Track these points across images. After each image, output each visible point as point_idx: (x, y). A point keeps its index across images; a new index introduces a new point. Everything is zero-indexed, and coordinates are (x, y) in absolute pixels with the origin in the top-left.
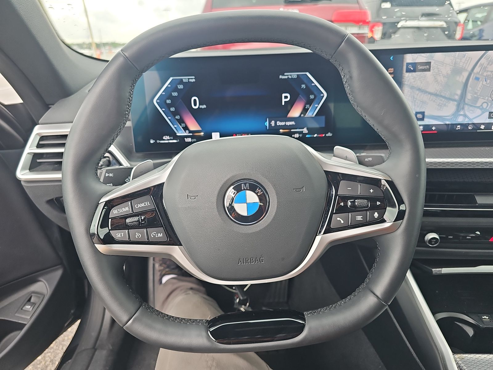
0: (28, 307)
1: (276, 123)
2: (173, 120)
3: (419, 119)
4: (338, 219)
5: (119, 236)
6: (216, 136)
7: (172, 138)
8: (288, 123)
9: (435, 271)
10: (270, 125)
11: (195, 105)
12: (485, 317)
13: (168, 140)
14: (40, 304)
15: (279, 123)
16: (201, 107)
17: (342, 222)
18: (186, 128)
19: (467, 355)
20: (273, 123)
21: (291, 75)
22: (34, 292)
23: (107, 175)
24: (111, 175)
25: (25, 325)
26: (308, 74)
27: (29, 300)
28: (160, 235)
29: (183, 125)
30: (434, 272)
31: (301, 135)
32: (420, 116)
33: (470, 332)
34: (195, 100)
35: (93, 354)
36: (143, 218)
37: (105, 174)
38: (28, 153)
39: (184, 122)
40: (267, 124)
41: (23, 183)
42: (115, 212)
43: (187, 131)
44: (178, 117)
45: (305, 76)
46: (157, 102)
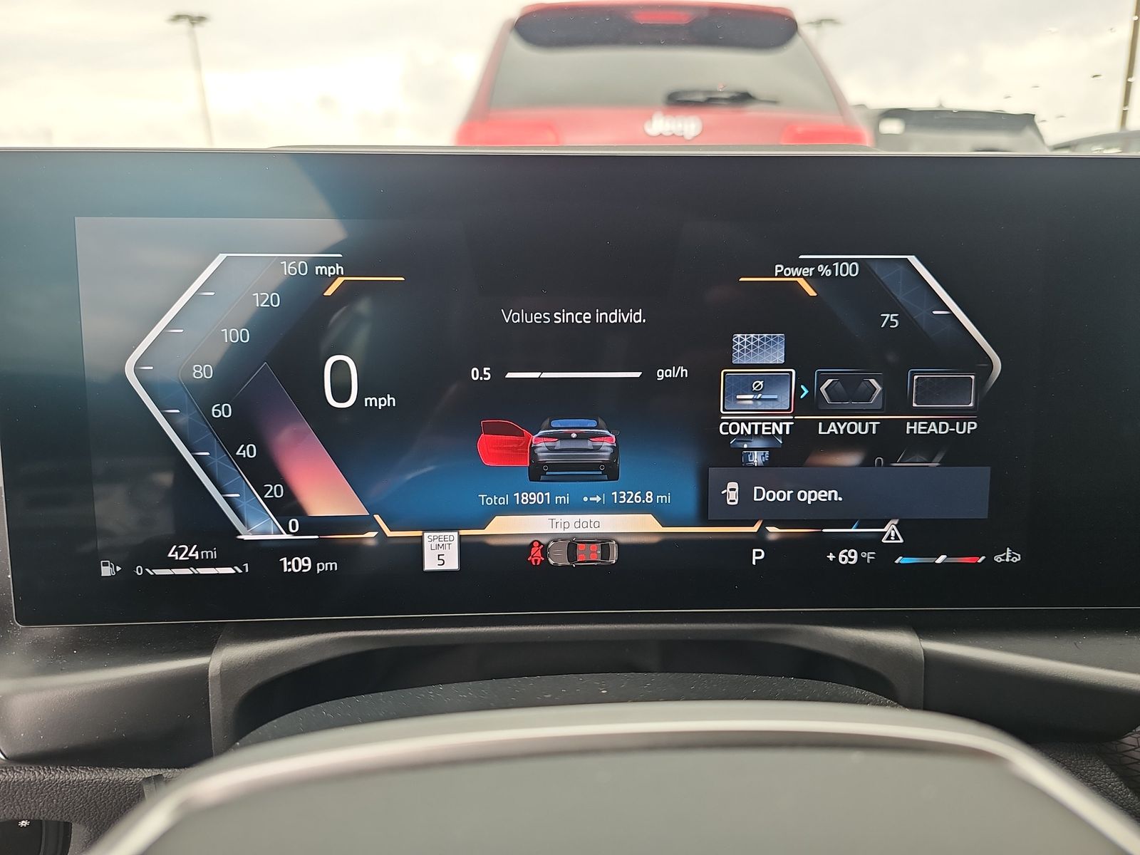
2: (220, 460)
6: (440, 547)
7: (212, 554)
11: (341, 391)
13: (191, 563)
16: (369, 401)
18: (287, 507)
21: (829, 263)
26: (913, 260)
29: (274, 490)
31: (869, 556)
39: (277, 477)
43: (294, 523)
44: (247, 451)
45: (901, 268)
46: (137, 372)
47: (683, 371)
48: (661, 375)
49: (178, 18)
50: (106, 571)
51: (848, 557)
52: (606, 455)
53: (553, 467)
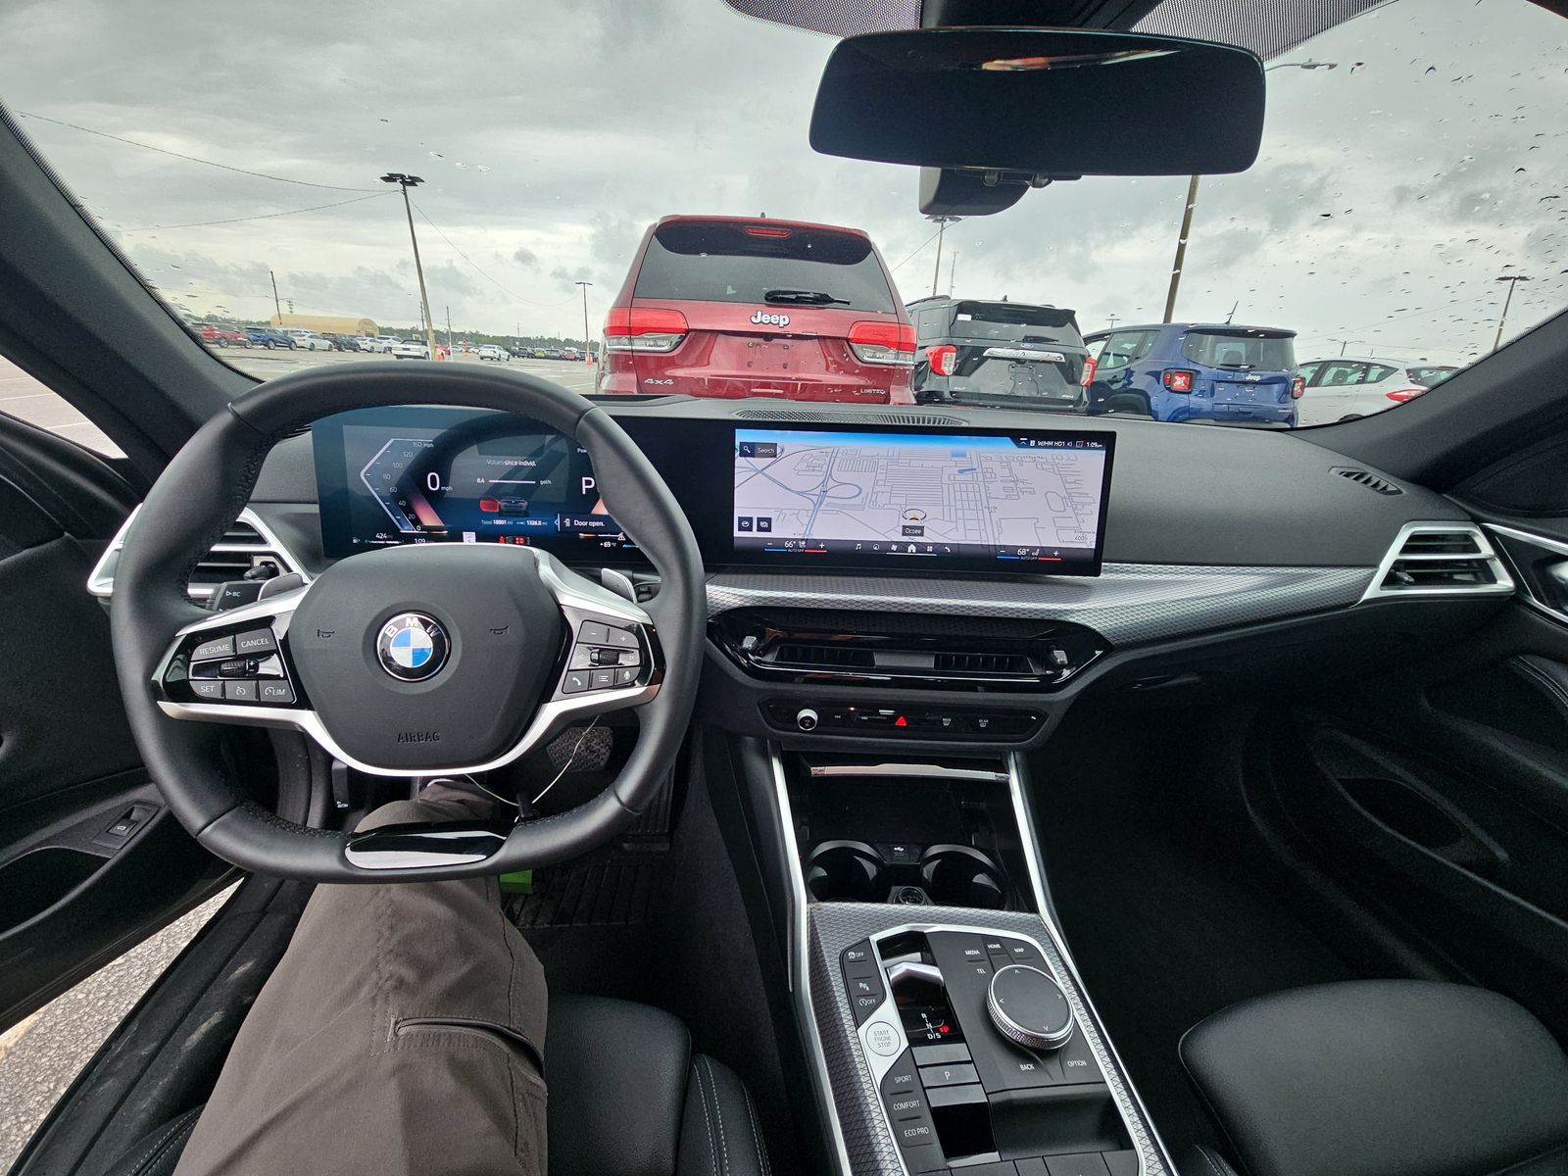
0: (121, 828)
1: (572, 523)
2: (394, 506)
3: (741, 529)
4: (574, 679)
5: (206, 690)
6: (469, 538)
7: (391, 537)
8: (593, 524)
9: (815, 770)
10: (563, 524)
11: (434, 485)
12: (899, 849)
13: (384, 539)
14: (145, 825)
15: (577, 523)
16: (443, 488)
17: (580, 684)
18: (416, 522)
19: (848, 904)
20: (567, 522)
22: (138, 802)
23: (228, 593)
24: (235, 594)
25: (108, 859)
27: (128, 816)
28: (282, 692)
29: (412, 517)
30: (813, 773)
31: (614, 544)
32: (764, 524)
33: (871, 869)
34: (433, 478)
35: (257, 923)
36: (252, 664)
37: (225, 593)
38: (117, 550)
39: (414, 512)
40: (558, 522)
41: (100, 601)
42: (203, 652)
43: (419, 527)
44: (402, 503)
46: (366, 477)
47: (549, 482)
48: (542, 483)
49: (390, 178)
50: (355, 541)
51: (607, 544)
52: (524, 509)
53: (507, 512)
